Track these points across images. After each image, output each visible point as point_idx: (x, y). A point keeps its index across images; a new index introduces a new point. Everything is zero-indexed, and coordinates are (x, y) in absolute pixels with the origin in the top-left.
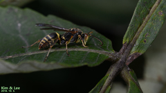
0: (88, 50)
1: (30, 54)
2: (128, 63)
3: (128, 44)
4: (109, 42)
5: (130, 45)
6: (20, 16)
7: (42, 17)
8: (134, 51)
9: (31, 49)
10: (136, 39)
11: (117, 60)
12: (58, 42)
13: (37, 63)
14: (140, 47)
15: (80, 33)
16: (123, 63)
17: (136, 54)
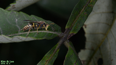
0: (48, 32)
1: (20, 34)
2: (68, 38)
5: (69, 30)
6: (17, 15)
9: (21, 31)
10: (72, 26)
11: (63, 37)
12: (33, 28)
13: (21, 37)
15: (44, 24)
16: (65, 38)
17: (72, 34)
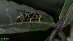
0: (42, 22)
1: (13, 24)
2: (61, 29)
3: (62, 20)
4: (52, 18)
5: (63, 20)
6: (7, 5)
7: (19, 5)
8: (64, 23)
9: (13, 21)
10: (66, 17)
11: (56, 27)
13: (16, 29)
14: (68, 21)
16: (59, 29)
17: (65, 24)
